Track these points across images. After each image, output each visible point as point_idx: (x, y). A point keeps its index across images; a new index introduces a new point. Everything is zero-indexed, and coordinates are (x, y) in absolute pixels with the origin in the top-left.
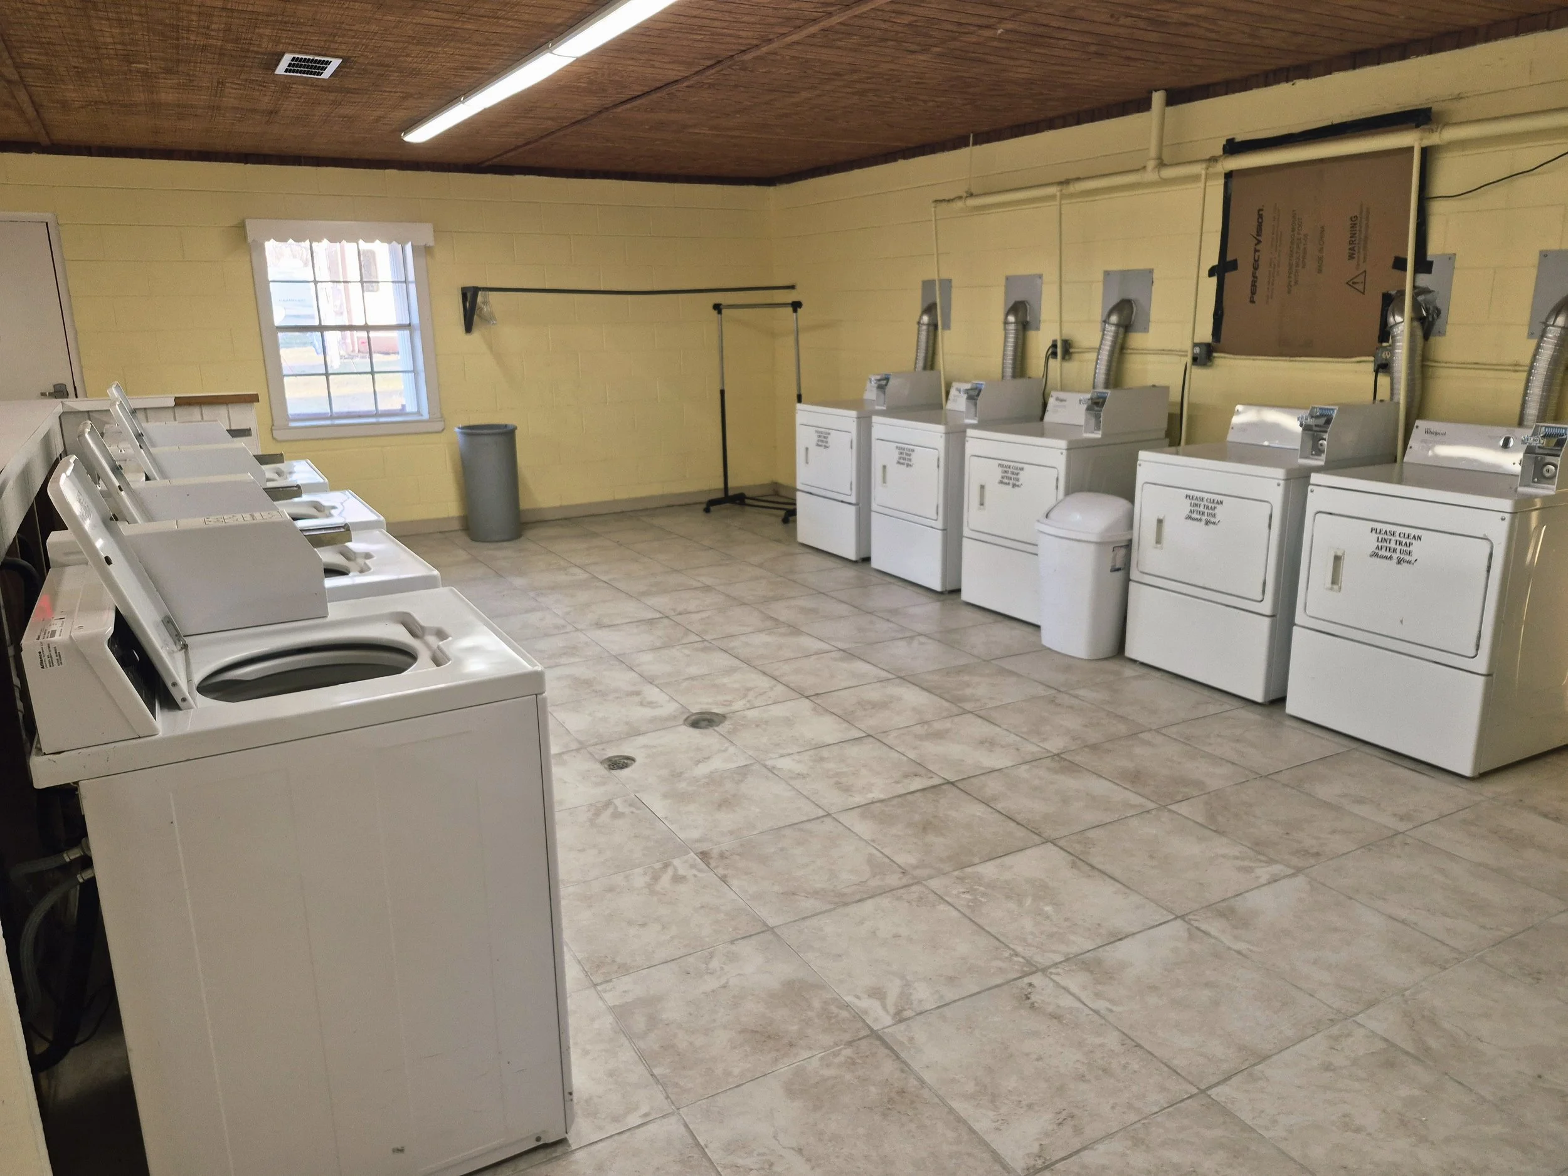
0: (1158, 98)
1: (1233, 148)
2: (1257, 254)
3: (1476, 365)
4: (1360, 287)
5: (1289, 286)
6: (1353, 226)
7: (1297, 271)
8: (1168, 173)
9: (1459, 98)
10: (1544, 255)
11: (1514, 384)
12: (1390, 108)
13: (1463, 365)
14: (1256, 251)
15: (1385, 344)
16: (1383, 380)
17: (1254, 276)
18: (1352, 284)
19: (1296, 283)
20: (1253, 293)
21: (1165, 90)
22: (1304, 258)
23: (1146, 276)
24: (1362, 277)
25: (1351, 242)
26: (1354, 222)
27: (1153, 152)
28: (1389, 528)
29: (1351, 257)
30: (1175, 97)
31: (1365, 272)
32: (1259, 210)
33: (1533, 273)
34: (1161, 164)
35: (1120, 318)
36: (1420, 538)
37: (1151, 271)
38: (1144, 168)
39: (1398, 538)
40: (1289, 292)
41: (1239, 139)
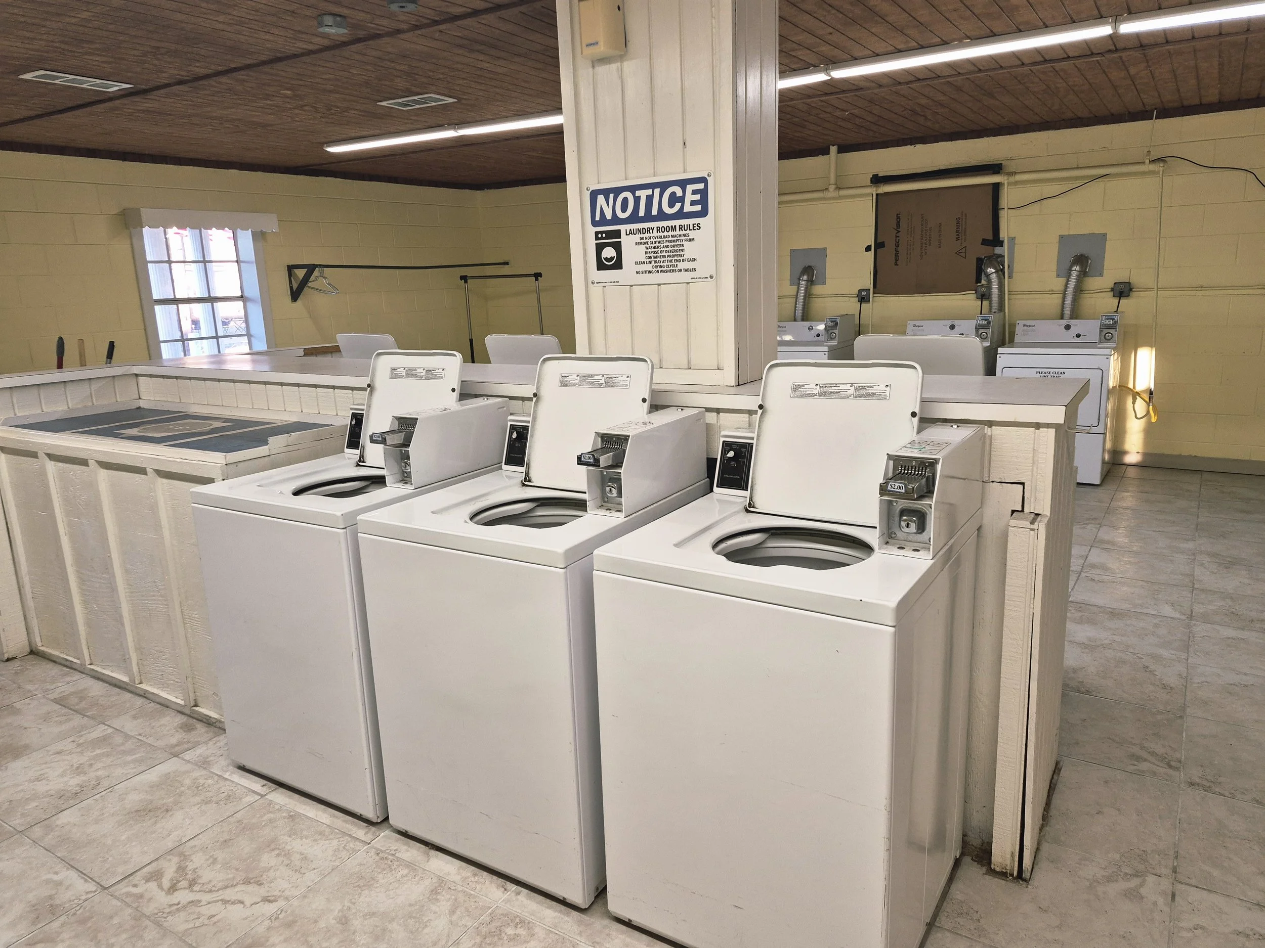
0: (833, 149)
1: (877, 180)
2: (898, 239)
3: (1030, 292)
4: (963, 255)
5: (921, 255)
6: (958, 223)
7: (926, 247)
8: (843, 193)
9: (1011, 159)
10: (1061, 237)
11: (1056, 300)
12: (974, 162)
13: (1023, 293)
14: (896, 237)
15: (979, 284)
16: (985, 303)
17: (896, 251)
18: (958, 253)
19: (926, 253)
20: (897, 260)
21: (838, 145)
22: (930, 240)
23: (822, 253)
24: (964, 249)
25: (957, 231)
26: (958, 219)
27: (833, 181)
28: (1046, 370)
29: (957, 239)
30: (842, 149)
31: (966, 247)
32: (897, 214)
33: (1057, 245)
34: (838, 188)
35: (808, 278)
36: (1064, 373)
37: (825, 249)
38: (827, 189)
39: (1052, 375)
40: (922, 258)
41: (881, 175)
